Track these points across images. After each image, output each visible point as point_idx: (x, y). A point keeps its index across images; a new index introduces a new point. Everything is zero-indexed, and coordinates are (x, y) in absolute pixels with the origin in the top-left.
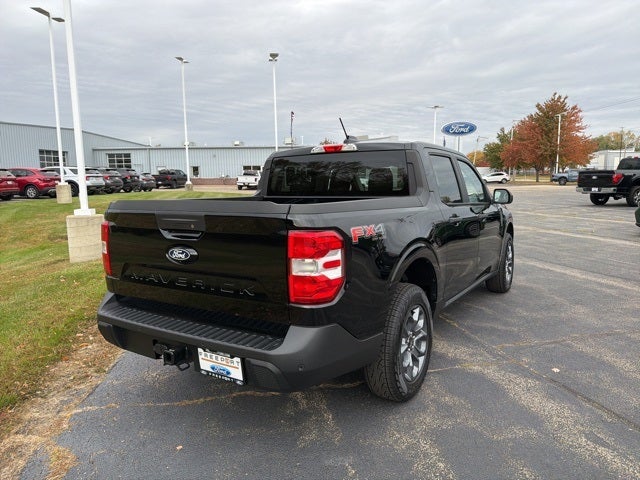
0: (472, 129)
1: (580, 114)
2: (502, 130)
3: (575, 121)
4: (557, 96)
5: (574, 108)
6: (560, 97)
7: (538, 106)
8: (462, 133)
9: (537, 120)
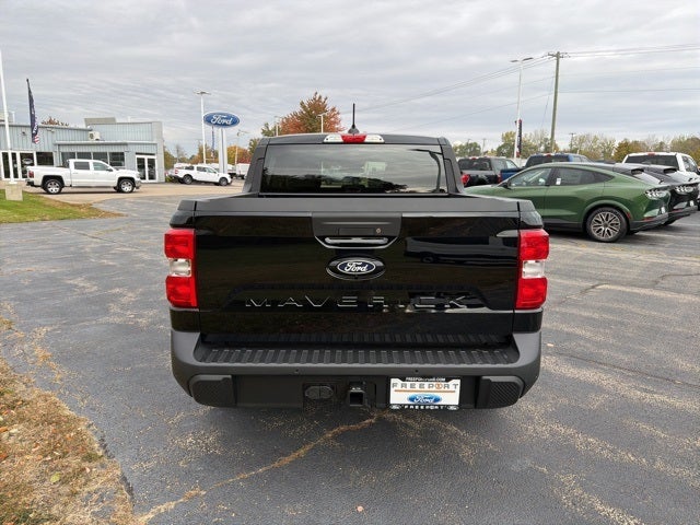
0: (235, 122)
1: (339, 116)
2: (267, 125)
3: (335, 123)
4: (318, 96)
5: (333, 110)
6: (320, 97)
7: (302, 104)
8: (225, 125)
9: (301, 118)
